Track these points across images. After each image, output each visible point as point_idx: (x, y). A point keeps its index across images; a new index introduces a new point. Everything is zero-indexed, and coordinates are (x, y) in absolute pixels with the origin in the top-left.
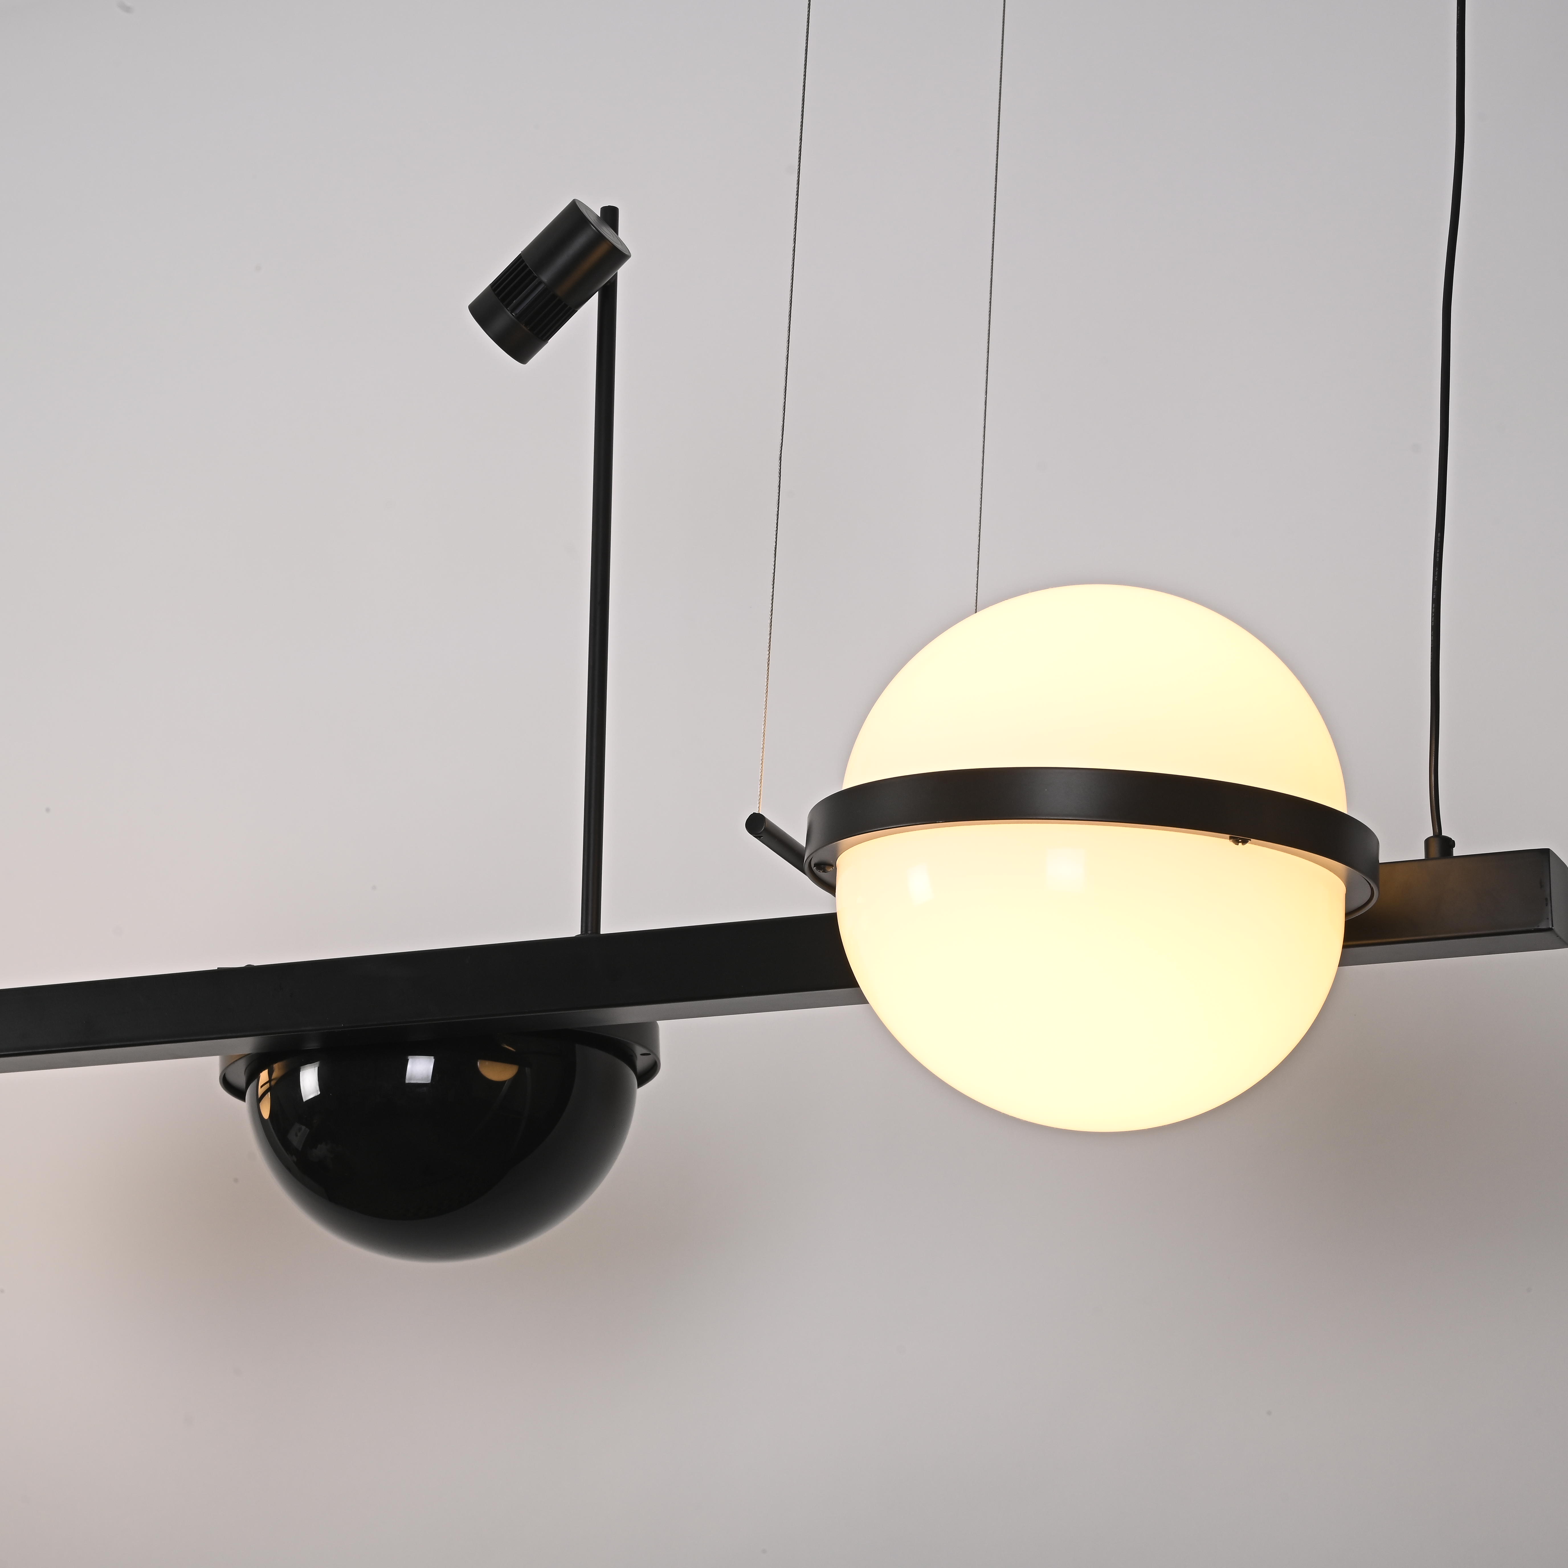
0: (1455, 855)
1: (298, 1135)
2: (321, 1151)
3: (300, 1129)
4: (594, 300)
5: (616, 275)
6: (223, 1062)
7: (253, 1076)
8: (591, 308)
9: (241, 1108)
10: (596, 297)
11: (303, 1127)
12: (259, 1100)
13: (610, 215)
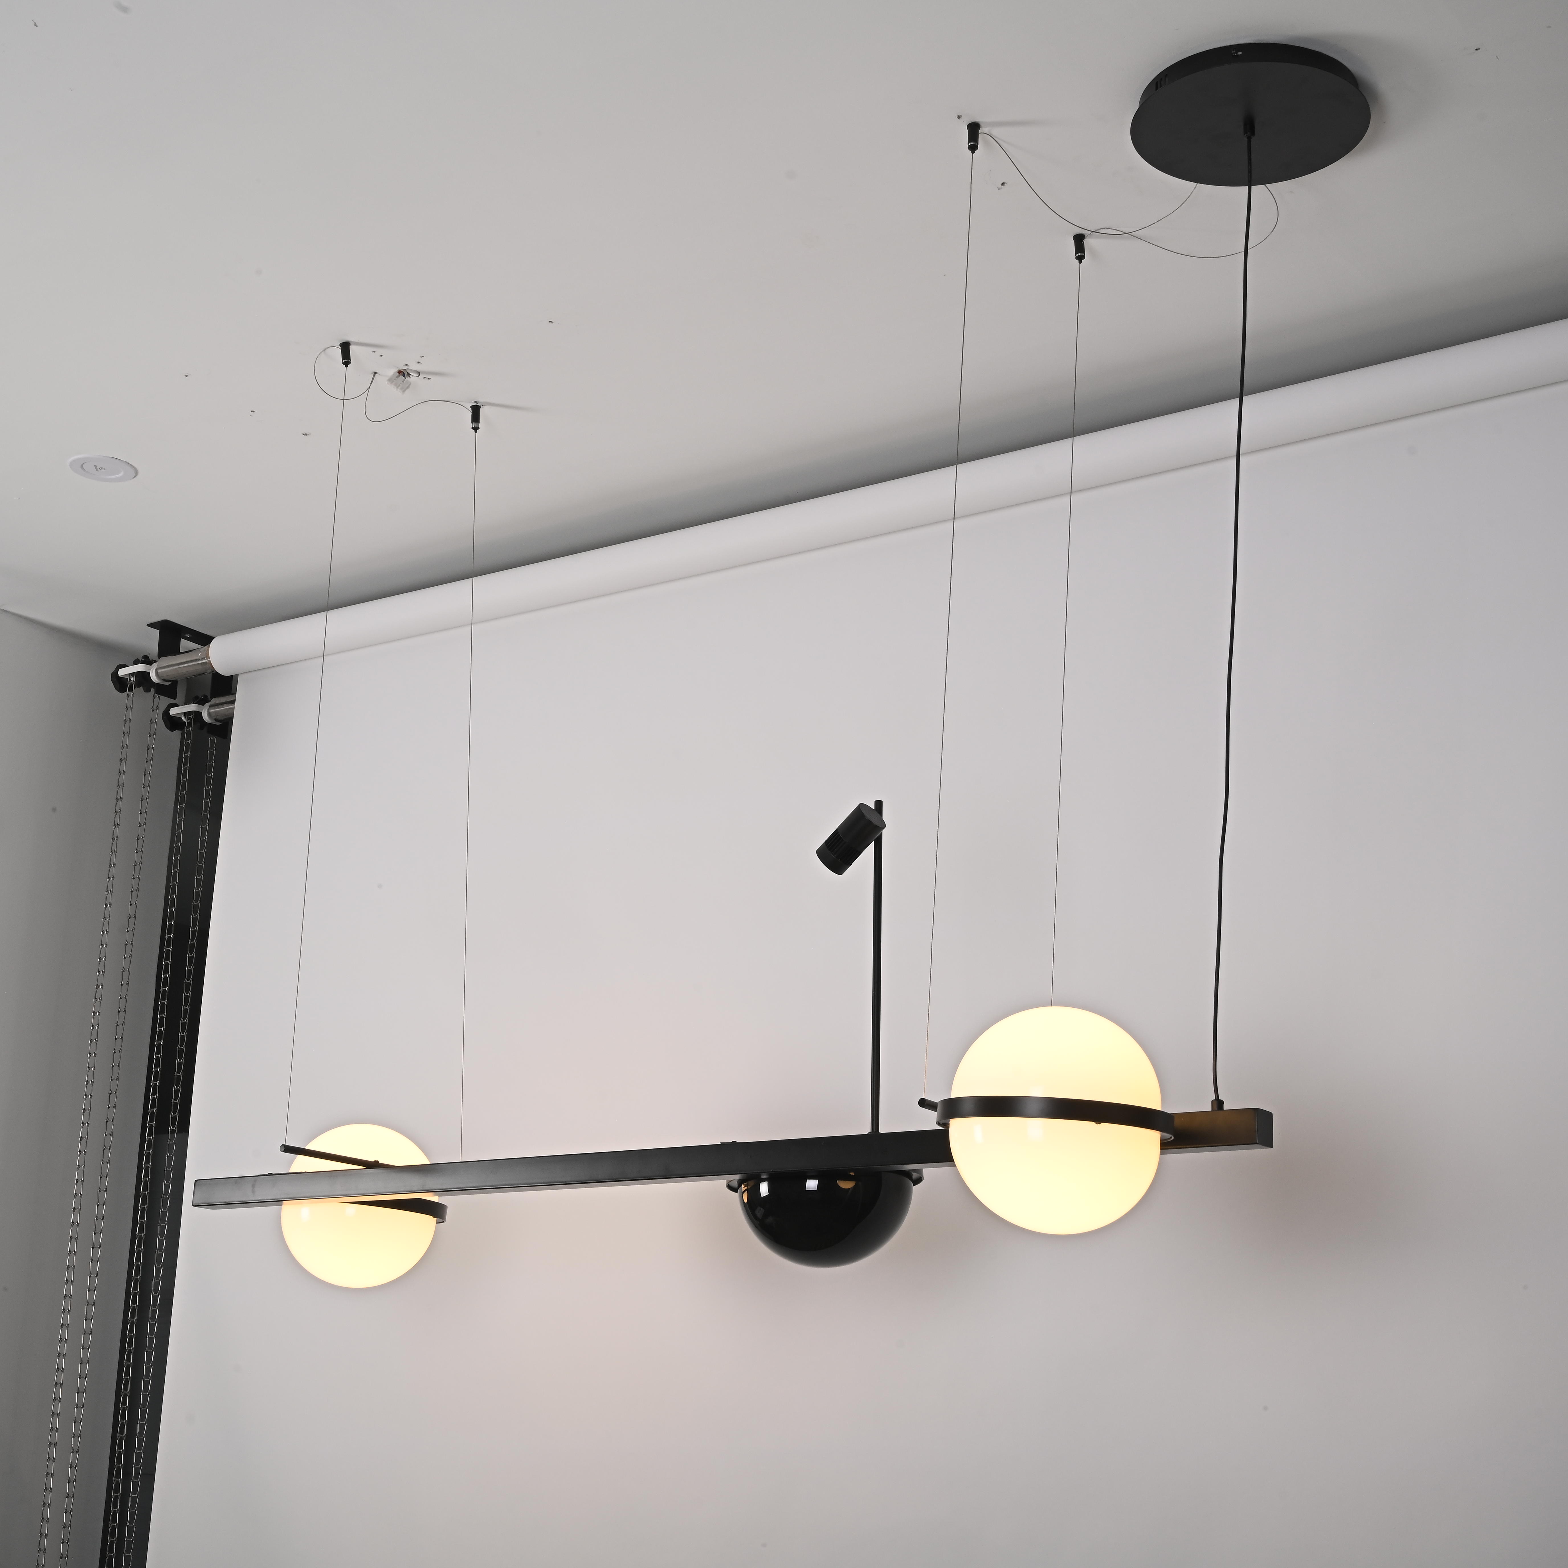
0: (1224, 1109)
1: (760, 1212)
2: (770, 1220)
3: (760, 1210)
4: (872, 844)
5: (882, 833)
6: (727, 1181)
7: (740, 1186)
8: (870, 849)
9: (735, 1196)
10: (873, 843)
11: (762, 1209)
12: (743, 1193)
13: (879, 804)
